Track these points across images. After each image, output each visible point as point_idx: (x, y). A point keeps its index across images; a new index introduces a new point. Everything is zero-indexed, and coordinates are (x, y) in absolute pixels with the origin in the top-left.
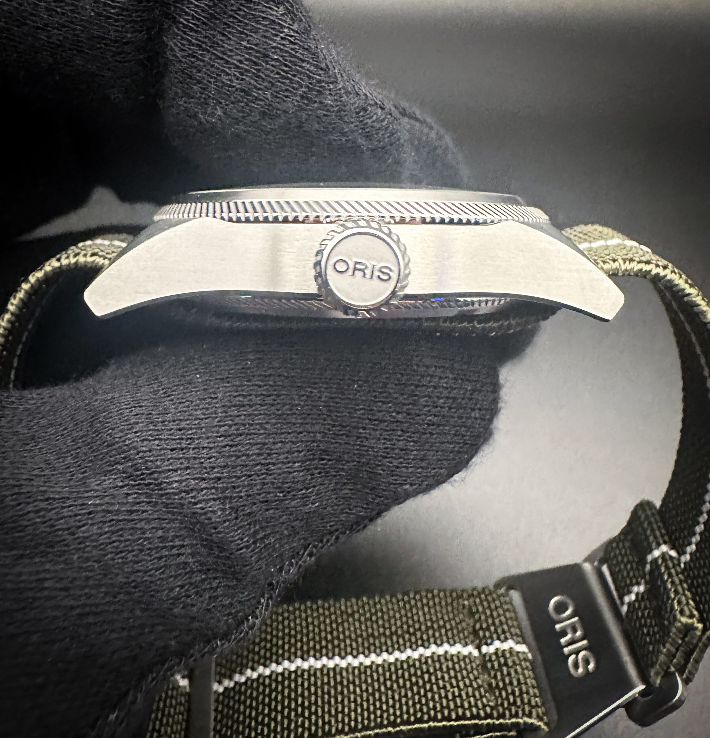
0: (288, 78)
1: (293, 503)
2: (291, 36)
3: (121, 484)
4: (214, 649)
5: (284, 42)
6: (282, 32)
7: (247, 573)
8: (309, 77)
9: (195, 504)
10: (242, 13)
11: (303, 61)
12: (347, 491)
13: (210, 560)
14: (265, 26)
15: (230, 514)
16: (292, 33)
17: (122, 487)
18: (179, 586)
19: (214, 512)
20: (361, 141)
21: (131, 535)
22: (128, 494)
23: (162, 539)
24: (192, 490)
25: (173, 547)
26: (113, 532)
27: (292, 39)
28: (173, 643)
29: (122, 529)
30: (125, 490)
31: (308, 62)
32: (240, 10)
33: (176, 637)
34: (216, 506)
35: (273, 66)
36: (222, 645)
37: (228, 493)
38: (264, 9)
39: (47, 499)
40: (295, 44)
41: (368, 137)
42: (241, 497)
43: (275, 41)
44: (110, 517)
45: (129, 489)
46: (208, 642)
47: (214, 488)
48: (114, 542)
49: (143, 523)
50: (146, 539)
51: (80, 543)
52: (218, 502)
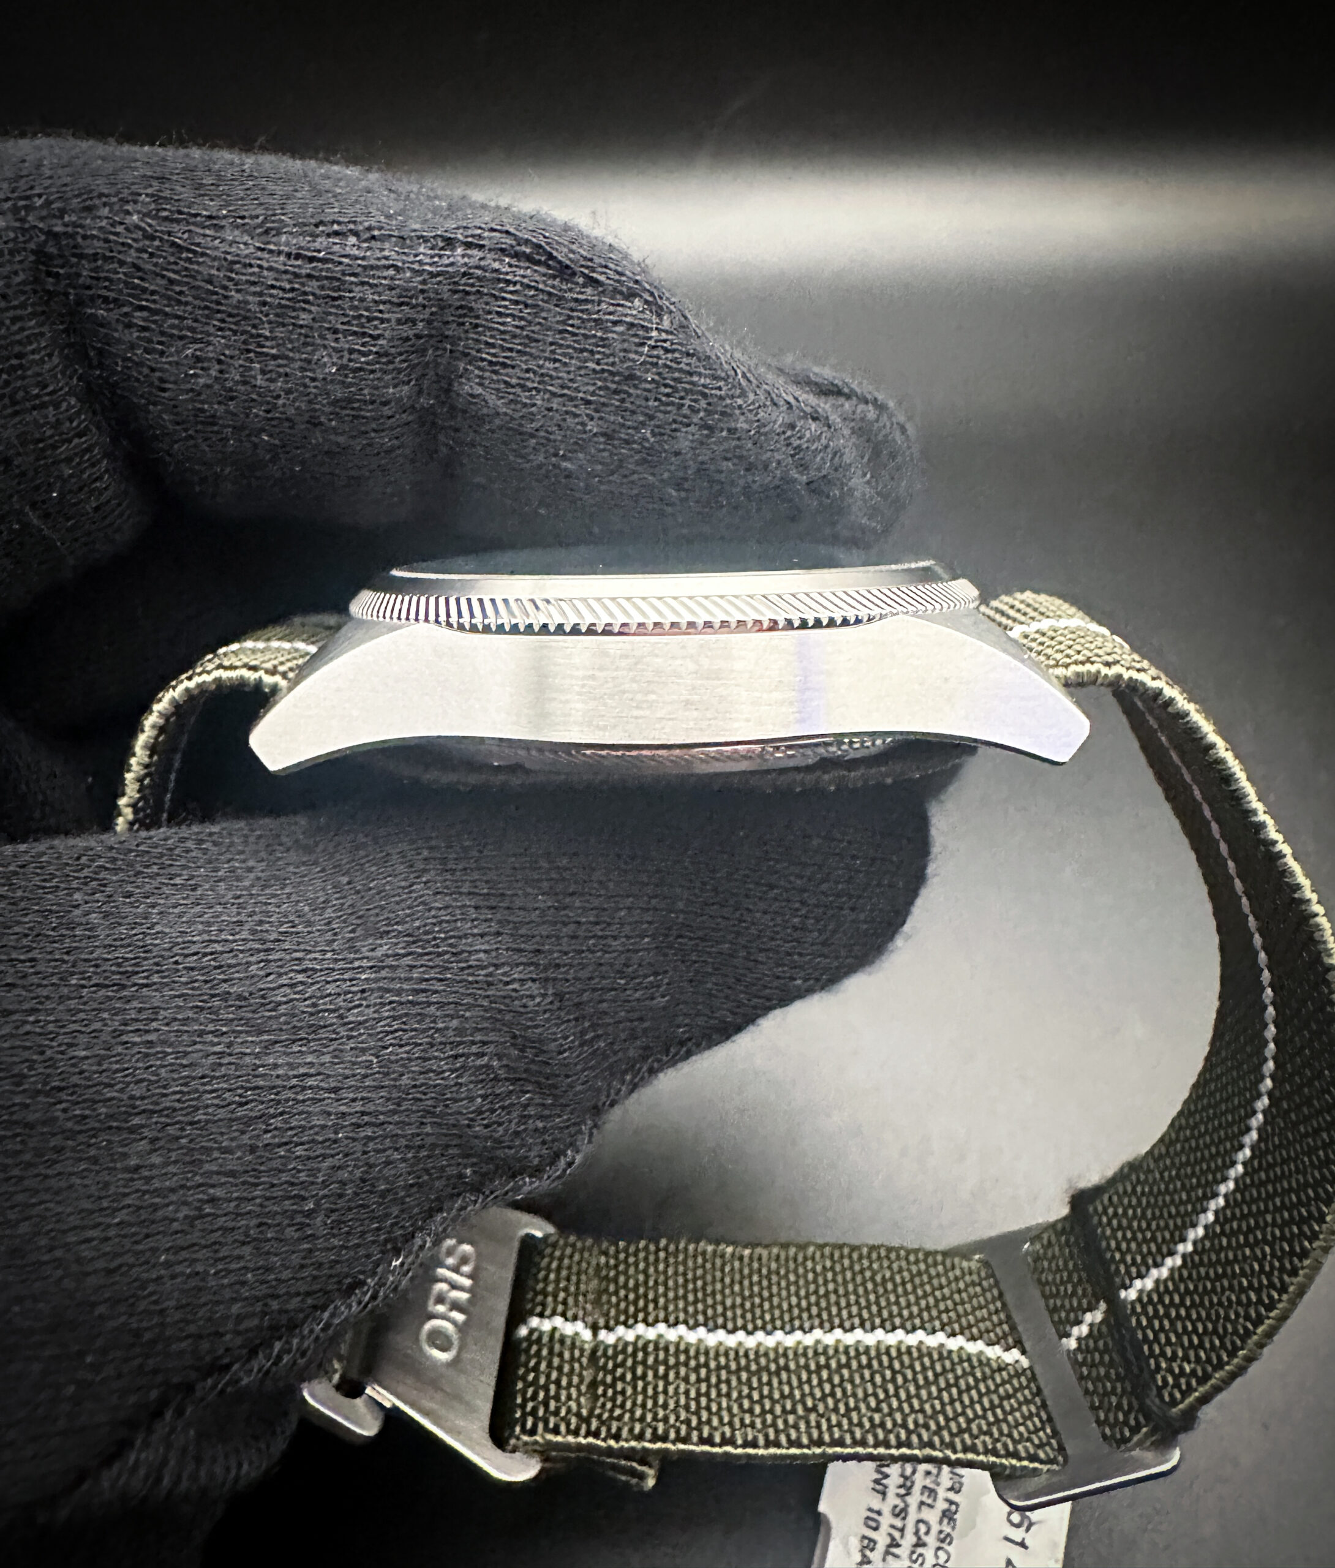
0: (672, 404)
1: (638, 995)
2: (665, 341)
3: (402, 951)
4: (520, 1188)
5: (655, 353)
6: (650, 338)
7: (571, 1086)
8: (705, 395)
9: (507, 983)
10: (576, 322)
11: (691, 374)
12: (709, 986)
13: (522, 1065)
14: (622, 334)
15: (551, 1003)
16: (664, 336)
17: (404, 956)
18: (481, 1096)
19: (532, 997)
20: (794, 474)
21: (418, 1022)
22: (412, 967)
23: (459, 1031)
24: (503, 964)
25: (473, 1043)
26: (394, 1018)
27: (667, 345)
28: (468, 1171)
29: (406, 1015)
30: (408, 960)
31: (700, 375)
32: (570, 317)
33: (473, 1165)
34: (534, 988)
35: (645, 390)
36: (531, 1183)
37: (550, 974)
38: (611, 309)
39: (304, 971)
40: (673, 351)
41: (803, 467)
42: (567, 980)
43: (641, 354)
44: (389, 997)
45: (415, 959)
46: (514, 1176)
47: (532, 964)
48: (396, 1031)
49: (433, 1008)
50: (438, 1030)
51: (352, 1029)
52: (537, 985)
